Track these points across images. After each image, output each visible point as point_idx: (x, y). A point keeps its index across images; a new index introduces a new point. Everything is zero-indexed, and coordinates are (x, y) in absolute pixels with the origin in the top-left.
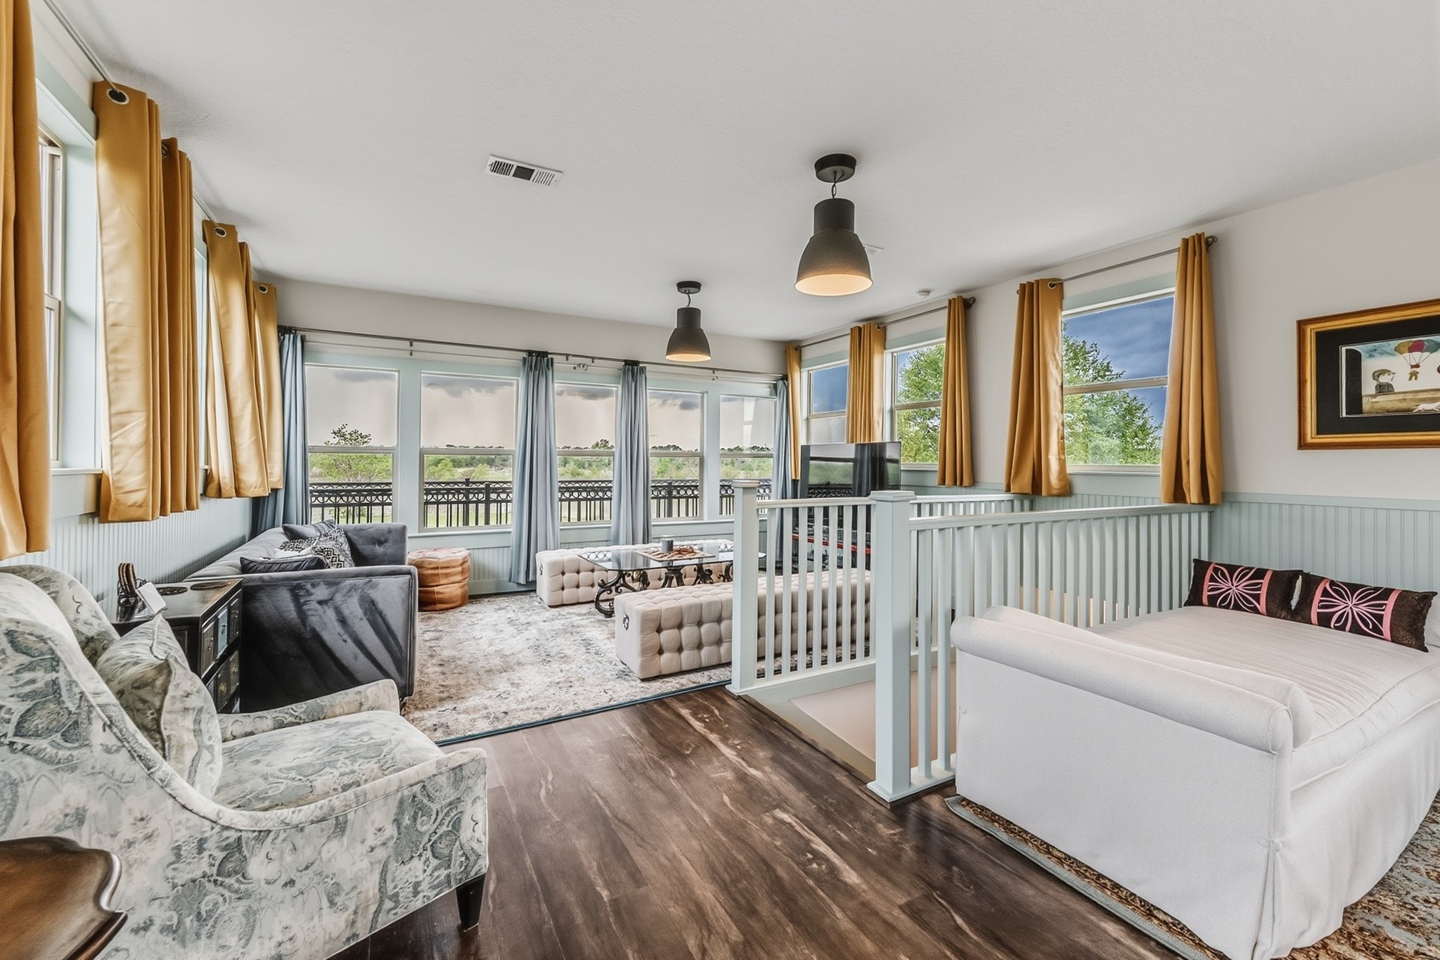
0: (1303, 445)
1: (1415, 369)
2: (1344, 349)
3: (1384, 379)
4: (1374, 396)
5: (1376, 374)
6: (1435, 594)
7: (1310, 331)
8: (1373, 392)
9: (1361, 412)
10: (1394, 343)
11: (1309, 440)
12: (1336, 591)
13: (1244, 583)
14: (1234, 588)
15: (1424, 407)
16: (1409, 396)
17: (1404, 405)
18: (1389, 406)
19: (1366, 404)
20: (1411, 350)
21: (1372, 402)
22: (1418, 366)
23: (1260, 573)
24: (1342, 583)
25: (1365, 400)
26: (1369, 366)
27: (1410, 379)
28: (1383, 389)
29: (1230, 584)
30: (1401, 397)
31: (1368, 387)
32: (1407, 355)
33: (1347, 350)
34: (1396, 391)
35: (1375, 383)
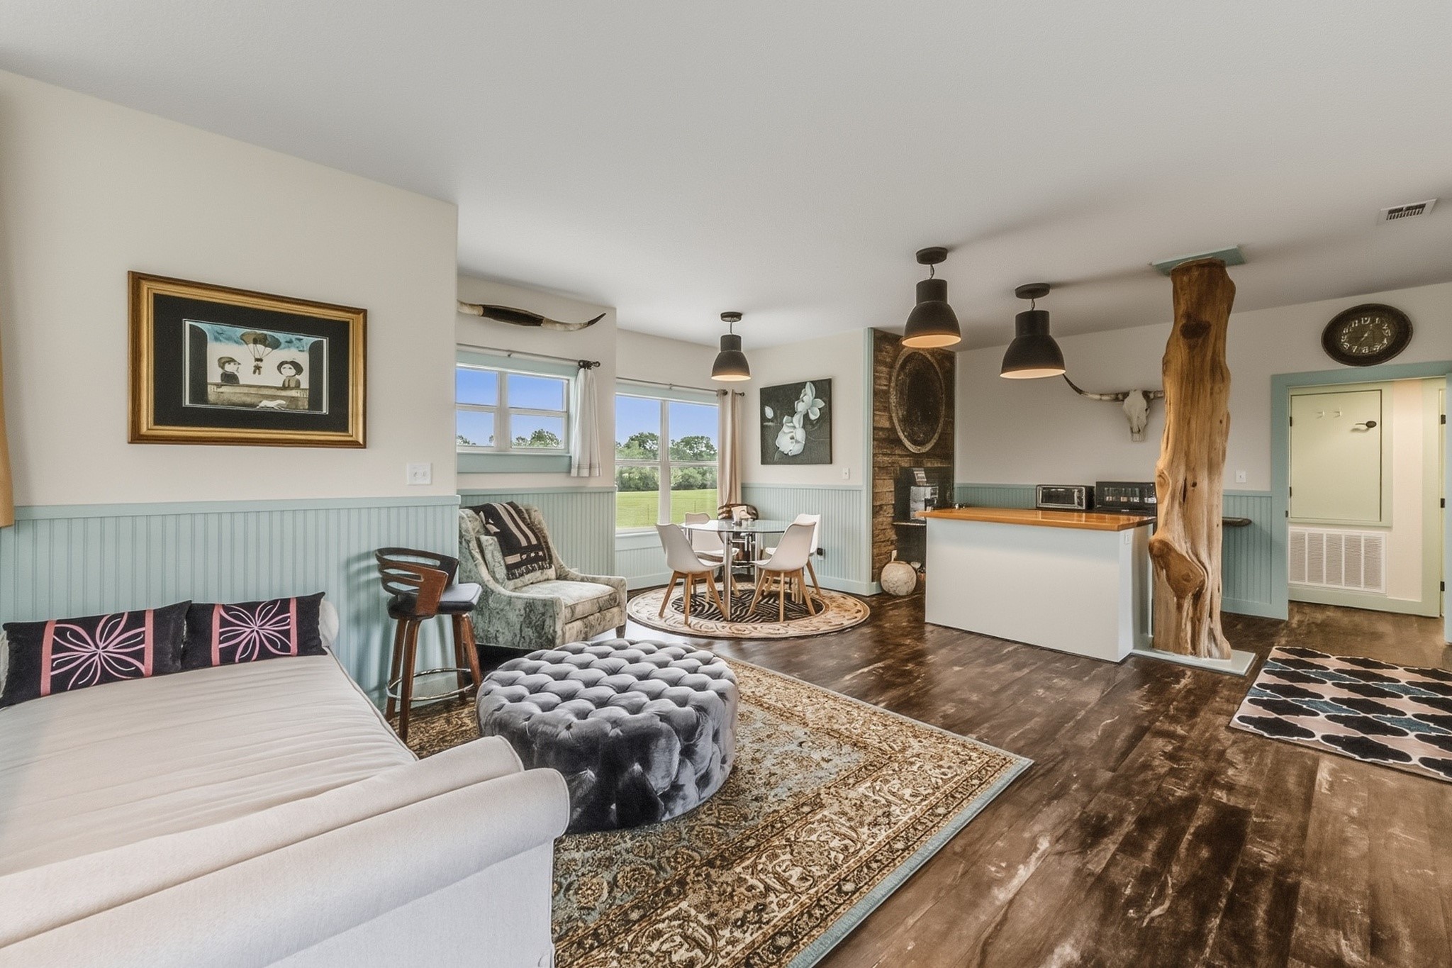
0: (137, 437)
1: (259, 363)
2: (188, 324)
3: (230, 368)
4: (219, 386)
5: (223, 361)
6: (323, 594)
7: (147, 289)
8: (219, 380)
9: (206, 401)
10: (240, 331)
11: (144, 430)
12: (235, 617)
13: (117, 638)
14: (99, 651)
15: (266, 403)
16: (253, 391)
17: (248, 400)
18: (235, 399)
19: (212, 392)
20: (255, 342)
21: (218, 394)
22: (261, 360)
23: (136, 619)
24: (235, 605)
25: (210, 389)
26: (215, 350)
27: (254, 372)
28: (230, 379)
29: (93, 648)
30: (246, 390)
31: (214, 374)
32: (251, 346)
33: (190, 325)
34: (241, 382)
35: (221, 371)
